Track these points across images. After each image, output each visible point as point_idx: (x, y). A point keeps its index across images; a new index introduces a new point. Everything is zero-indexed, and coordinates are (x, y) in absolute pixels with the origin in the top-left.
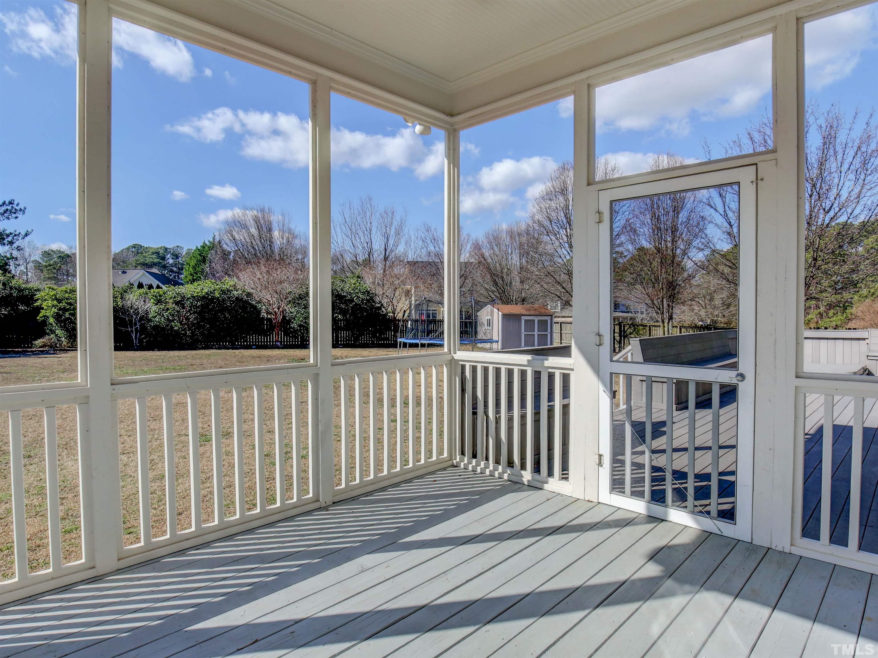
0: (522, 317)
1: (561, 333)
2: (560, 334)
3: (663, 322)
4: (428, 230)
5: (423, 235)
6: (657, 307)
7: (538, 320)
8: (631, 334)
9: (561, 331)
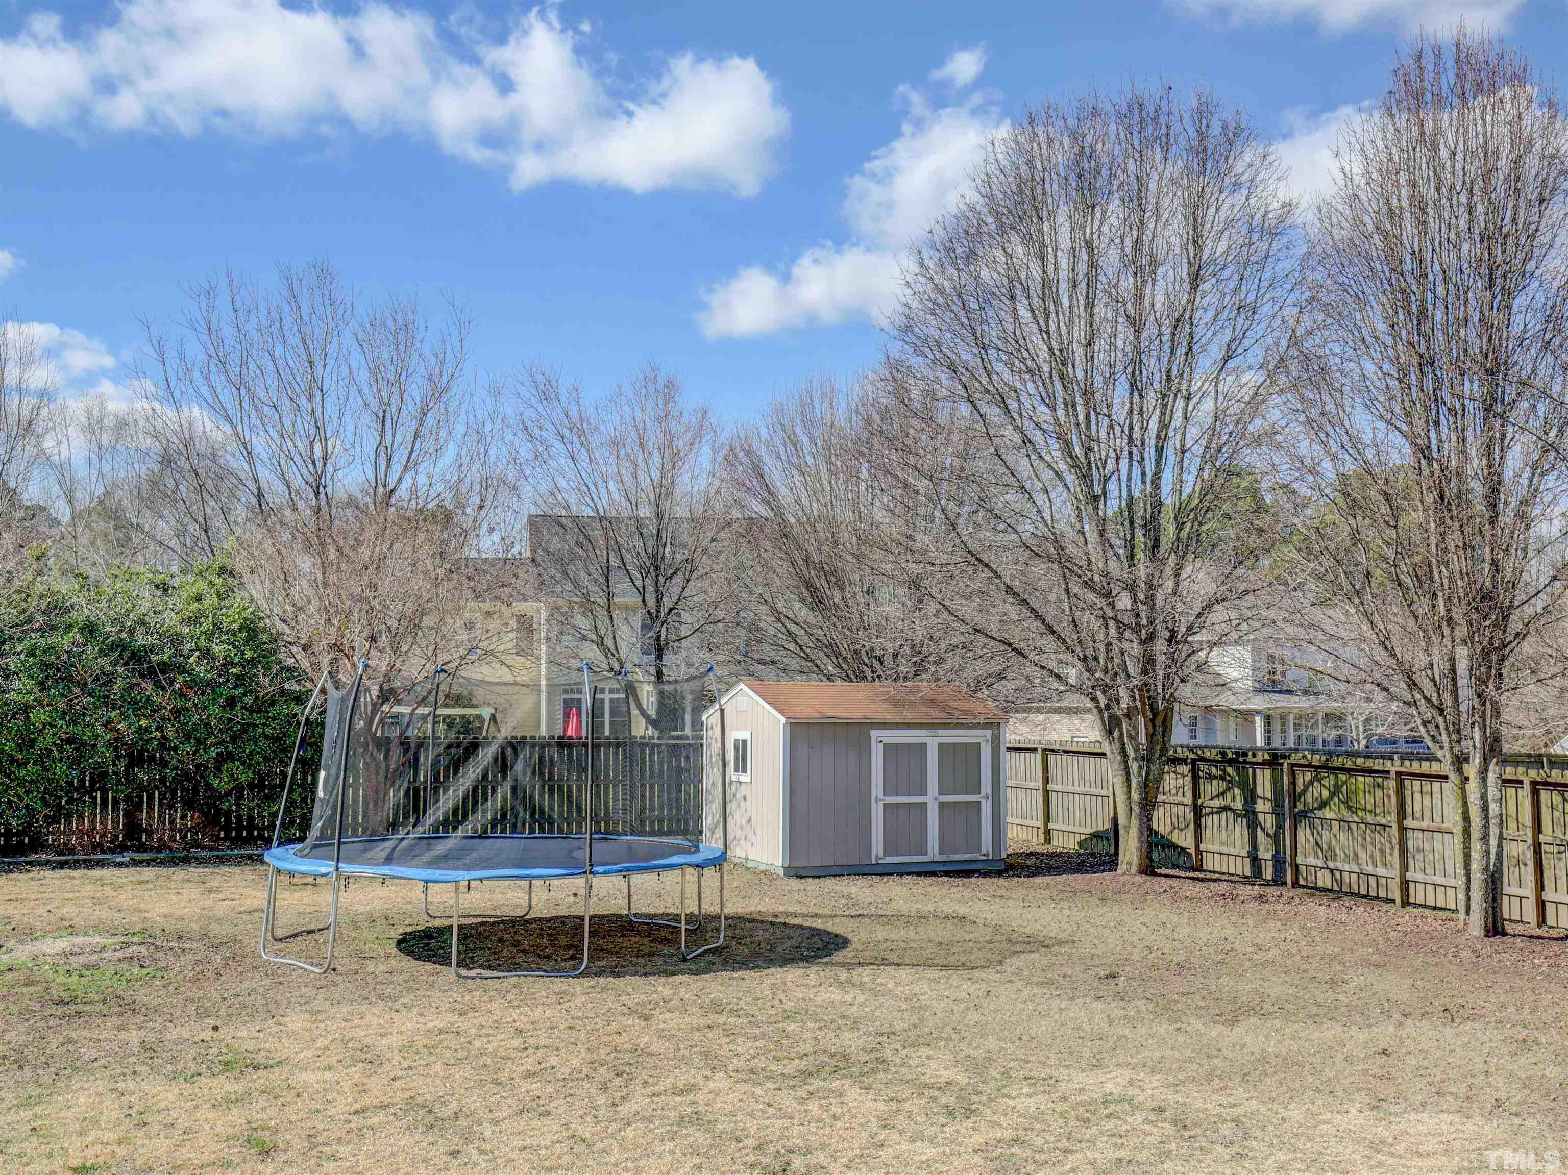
0: (874, 734)
1: (1047, 794)
2: (1040, 792)
3: (1460, 760)
4: (545, 397)
5: (529, 414)
6: (1428, 700)
7: (941, 746)
8: (1323, 804)
9: (1046, 780)
